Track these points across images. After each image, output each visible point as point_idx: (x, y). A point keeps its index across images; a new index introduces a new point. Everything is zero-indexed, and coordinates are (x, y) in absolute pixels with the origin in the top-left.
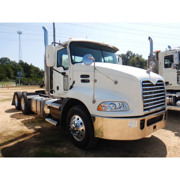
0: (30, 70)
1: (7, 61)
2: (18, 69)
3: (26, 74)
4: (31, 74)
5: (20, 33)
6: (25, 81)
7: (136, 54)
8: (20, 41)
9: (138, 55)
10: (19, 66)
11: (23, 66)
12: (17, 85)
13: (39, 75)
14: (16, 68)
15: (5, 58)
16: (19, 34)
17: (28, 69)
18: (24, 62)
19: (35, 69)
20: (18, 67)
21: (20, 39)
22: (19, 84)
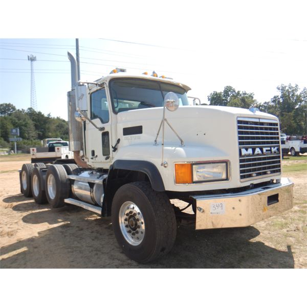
0: (47, 126)
1: (10, 109)
2: (24, 123)
3: (40, 133)
4: (49, 132)
5: (32, 59)
6: (25, 146)
7: (241, 93)
8: (32, 73)
9: (245, 94)
10: (25, 119)
11: (33, 118)
12: (9, 154)
13: (64, 134)
14: (21, 121)
15: (6, 104)
16: (30, 61)
17: (42, 123)
18: (35, 112)
19: (57, 124)
20: (24, 121)
21: (31, 69)
22: (14, 152)
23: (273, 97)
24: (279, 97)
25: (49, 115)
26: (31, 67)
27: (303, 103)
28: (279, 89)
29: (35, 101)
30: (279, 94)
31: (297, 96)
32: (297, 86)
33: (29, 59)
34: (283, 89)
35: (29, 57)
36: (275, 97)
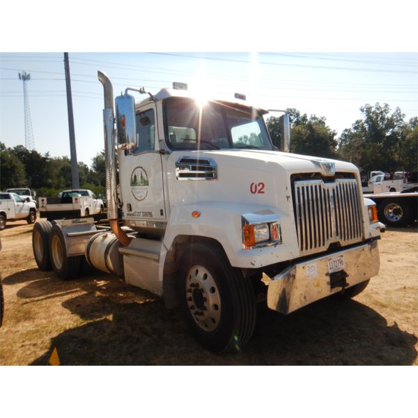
5: (25, 78)
7: (308, 117)
8: (25, 96)
9: (314, 118)
16: (22, 80)
23: (355, 122)
24: (363, 122)
25: (47, 154)
26: (24, 89)
27: (396, 129)
28: (362, 110)
29: (30, 135)
30: (363, 117)
31: (388, 119)
32: (386, 105)
33: (20, 78)
34: (368, 110)
35: (20, 74)
36: (357, 122)
